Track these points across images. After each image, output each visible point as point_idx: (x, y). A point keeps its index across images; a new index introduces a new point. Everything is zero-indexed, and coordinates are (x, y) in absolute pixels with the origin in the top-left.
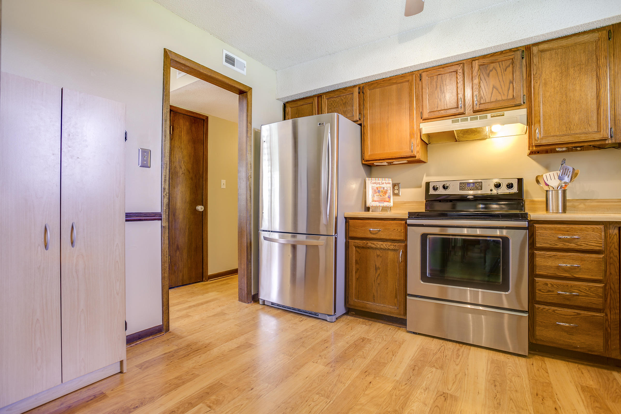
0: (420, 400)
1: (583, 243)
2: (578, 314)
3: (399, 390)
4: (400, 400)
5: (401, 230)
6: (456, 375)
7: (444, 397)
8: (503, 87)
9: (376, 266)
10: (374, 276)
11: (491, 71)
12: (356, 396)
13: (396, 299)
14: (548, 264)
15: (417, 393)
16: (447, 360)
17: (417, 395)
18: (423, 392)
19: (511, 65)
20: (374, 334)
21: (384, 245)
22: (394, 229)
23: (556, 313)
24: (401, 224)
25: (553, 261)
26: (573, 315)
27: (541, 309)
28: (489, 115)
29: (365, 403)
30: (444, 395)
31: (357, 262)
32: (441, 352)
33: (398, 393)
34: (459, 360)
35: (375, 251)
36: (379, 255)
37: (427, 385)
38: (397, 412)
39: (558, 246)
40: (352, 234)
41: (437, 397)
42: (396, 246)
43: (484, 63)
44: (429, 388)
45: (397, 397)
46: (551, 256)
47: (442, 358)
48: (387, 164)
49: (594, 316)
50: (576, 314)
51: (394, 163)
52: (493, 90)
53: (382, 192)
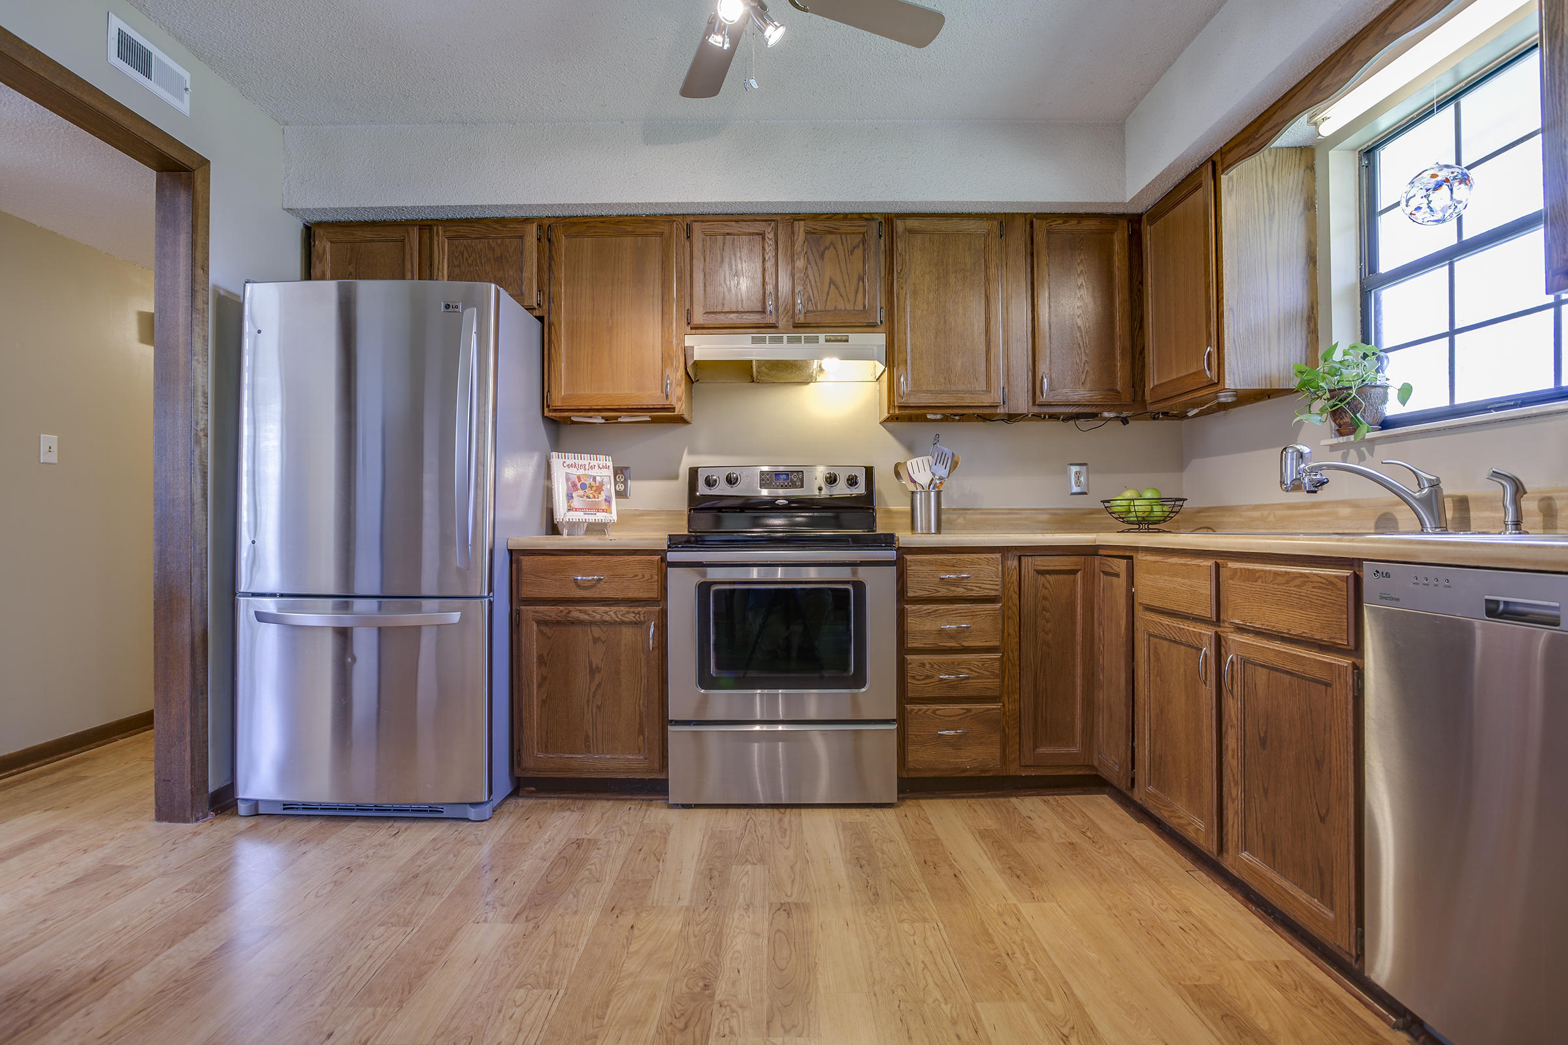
0: (744, 929)
1: (974, 585)
2: (969, 710)
3: (697, 925)
4: (706, 942)
5: (652, 577)
6: (792, 867)
7: (785, 910)
8: (847, 285)
9: (591, 664)
10: (587, 689)
11: (827, 248)
12: (612, 962)
13: (641, 737)
14: (926, 628)
15: (733, 918)
16: (766, 844)
17: (735, 922)
18: (745, 914)
19: (861, 245)
20: (599, 826)
21: (611, 613)
22: (636, 576)
23: (937, 715)
24: (652, 562)
25: (933, 620)
26: (961, 714)
27: (915, 711)
28: (822, 337)
29: (639, 970)
30: (783, 908)
31: (541, 661)
32: (750, 831)
33: (697, 929)
34: (787, 838)
35: (589, 630)
36: (599, 638)
37: (746, 900)
38: (710, 965)
39: (939, 594)
40: (527, 591)
41: (773, 915)
42: (639, 613)
43: (814, 229)
44: (752, 904)
45: (697, 938)
46: (929, 613)
47: (757, 841)
48: (603, 421)
49: (989, 709)
50: (965, 711)
51: (619, 420)
52: (830, 287)
53: (591, 487)
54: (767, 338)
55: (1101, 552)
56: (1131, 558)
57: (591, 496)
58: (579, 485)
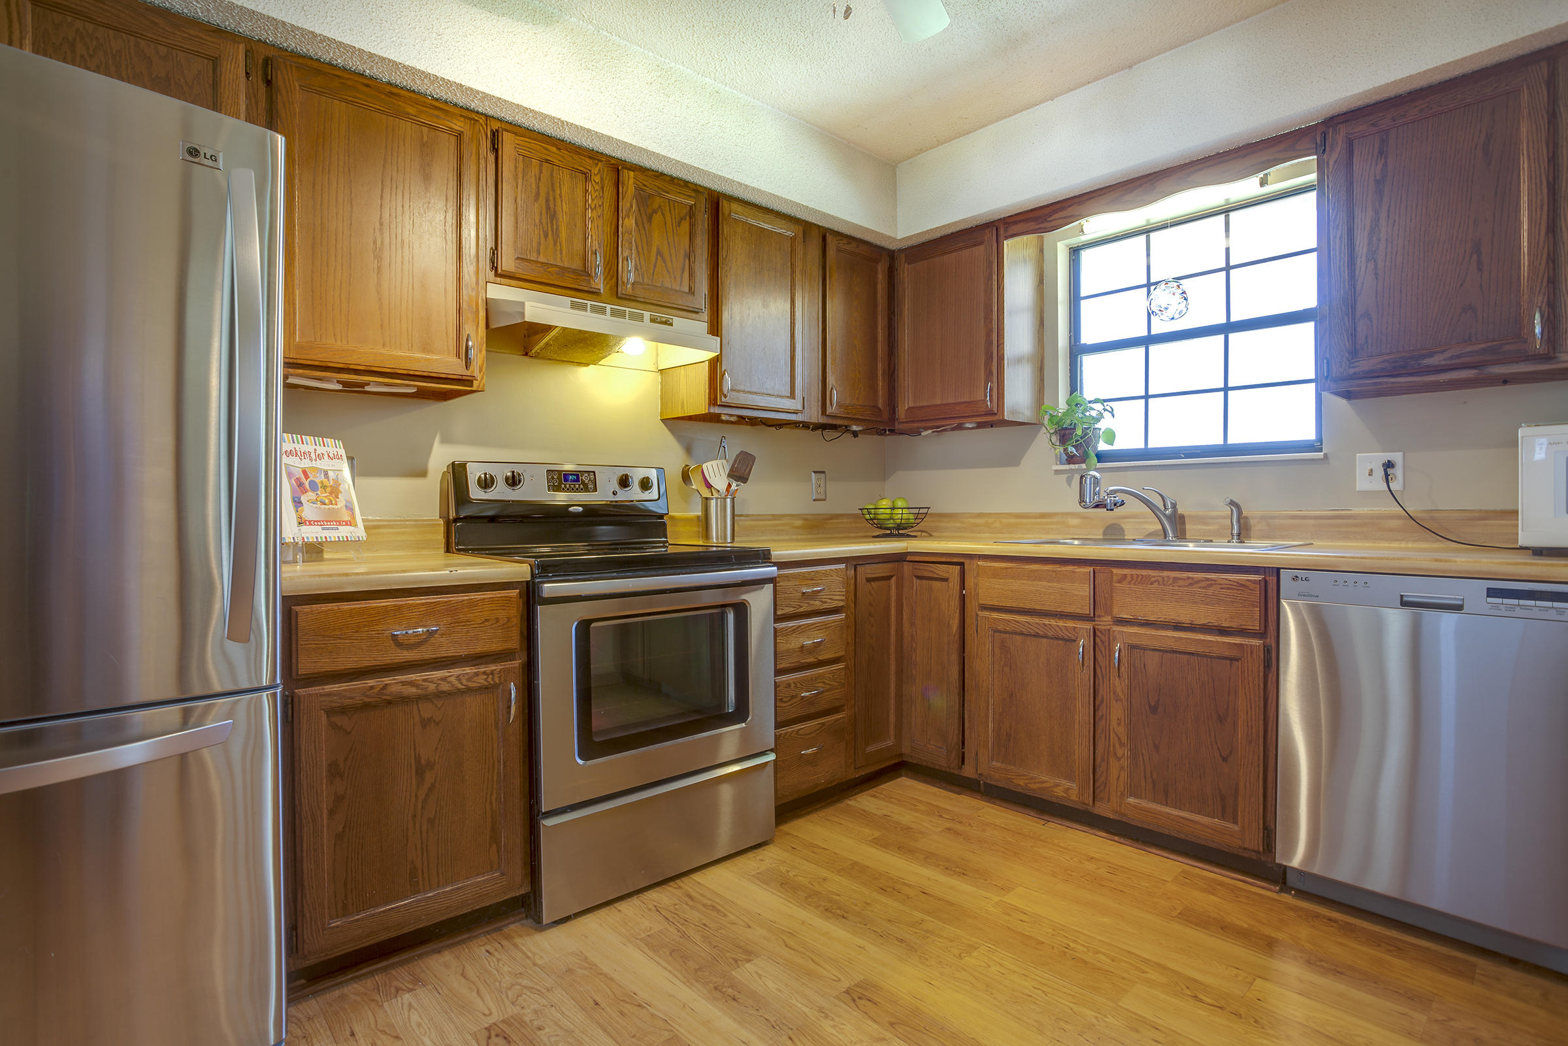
1: (828, 597)
2: (823, 724)
5: (509, 619)
8: (674, 260)
9: (418, 760)
10: (413, 798)
11: (655, 212)
13: (494, 846)
14: (791, 647)
19: (688, 217)
21: (452, 679)
22: (486, 620)
23: (801, 735)
24: (509, 599)
25: (797, 638)
26: (818, 730)
27: (782, 735)
28: (647, 315)
31: (334, 771)
35: (415, 709)
36: (430, 720)
39: (802, 610)
40: (306, 665)
42: (492, 673)
46: (794, 630)
48: (340, 387)
49: (838, 720)
50: (820, 726)
51: (367, 388)
52: (657, 259)
53: (324, 487)
54: (589, 306)
55: (909, 558)
56: (962, 564)
57: (327, 501)
58: (307, 484)
